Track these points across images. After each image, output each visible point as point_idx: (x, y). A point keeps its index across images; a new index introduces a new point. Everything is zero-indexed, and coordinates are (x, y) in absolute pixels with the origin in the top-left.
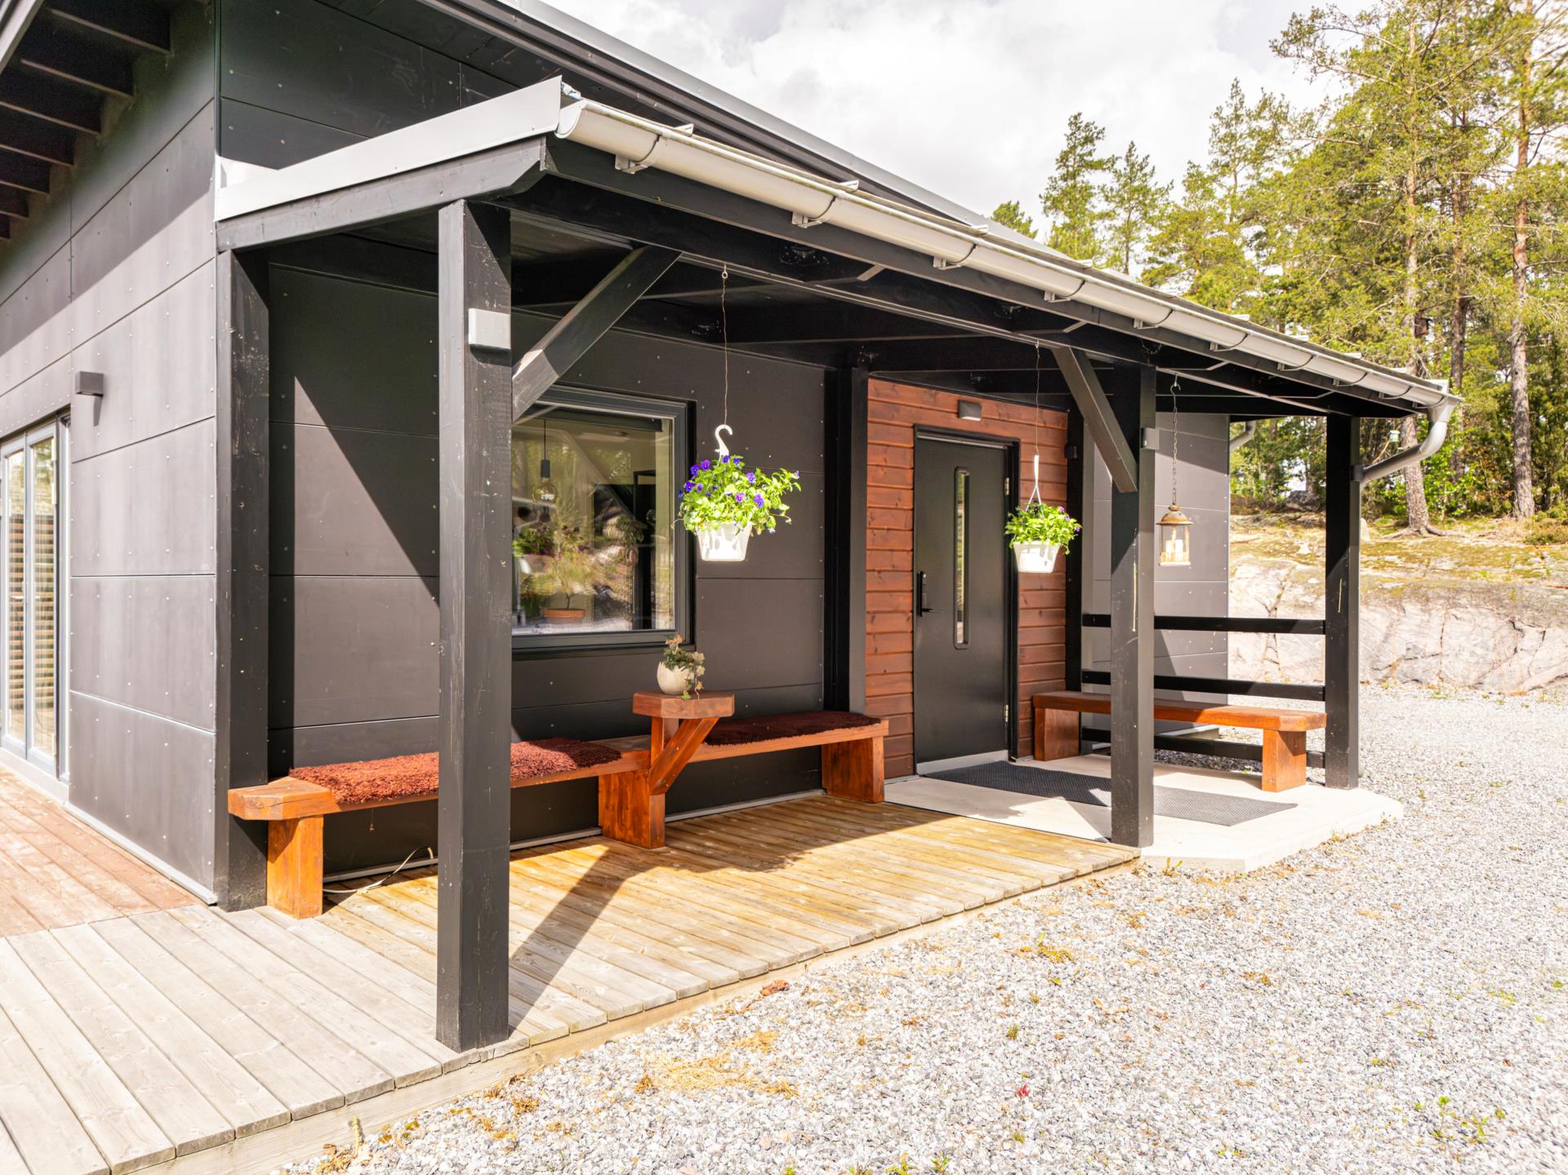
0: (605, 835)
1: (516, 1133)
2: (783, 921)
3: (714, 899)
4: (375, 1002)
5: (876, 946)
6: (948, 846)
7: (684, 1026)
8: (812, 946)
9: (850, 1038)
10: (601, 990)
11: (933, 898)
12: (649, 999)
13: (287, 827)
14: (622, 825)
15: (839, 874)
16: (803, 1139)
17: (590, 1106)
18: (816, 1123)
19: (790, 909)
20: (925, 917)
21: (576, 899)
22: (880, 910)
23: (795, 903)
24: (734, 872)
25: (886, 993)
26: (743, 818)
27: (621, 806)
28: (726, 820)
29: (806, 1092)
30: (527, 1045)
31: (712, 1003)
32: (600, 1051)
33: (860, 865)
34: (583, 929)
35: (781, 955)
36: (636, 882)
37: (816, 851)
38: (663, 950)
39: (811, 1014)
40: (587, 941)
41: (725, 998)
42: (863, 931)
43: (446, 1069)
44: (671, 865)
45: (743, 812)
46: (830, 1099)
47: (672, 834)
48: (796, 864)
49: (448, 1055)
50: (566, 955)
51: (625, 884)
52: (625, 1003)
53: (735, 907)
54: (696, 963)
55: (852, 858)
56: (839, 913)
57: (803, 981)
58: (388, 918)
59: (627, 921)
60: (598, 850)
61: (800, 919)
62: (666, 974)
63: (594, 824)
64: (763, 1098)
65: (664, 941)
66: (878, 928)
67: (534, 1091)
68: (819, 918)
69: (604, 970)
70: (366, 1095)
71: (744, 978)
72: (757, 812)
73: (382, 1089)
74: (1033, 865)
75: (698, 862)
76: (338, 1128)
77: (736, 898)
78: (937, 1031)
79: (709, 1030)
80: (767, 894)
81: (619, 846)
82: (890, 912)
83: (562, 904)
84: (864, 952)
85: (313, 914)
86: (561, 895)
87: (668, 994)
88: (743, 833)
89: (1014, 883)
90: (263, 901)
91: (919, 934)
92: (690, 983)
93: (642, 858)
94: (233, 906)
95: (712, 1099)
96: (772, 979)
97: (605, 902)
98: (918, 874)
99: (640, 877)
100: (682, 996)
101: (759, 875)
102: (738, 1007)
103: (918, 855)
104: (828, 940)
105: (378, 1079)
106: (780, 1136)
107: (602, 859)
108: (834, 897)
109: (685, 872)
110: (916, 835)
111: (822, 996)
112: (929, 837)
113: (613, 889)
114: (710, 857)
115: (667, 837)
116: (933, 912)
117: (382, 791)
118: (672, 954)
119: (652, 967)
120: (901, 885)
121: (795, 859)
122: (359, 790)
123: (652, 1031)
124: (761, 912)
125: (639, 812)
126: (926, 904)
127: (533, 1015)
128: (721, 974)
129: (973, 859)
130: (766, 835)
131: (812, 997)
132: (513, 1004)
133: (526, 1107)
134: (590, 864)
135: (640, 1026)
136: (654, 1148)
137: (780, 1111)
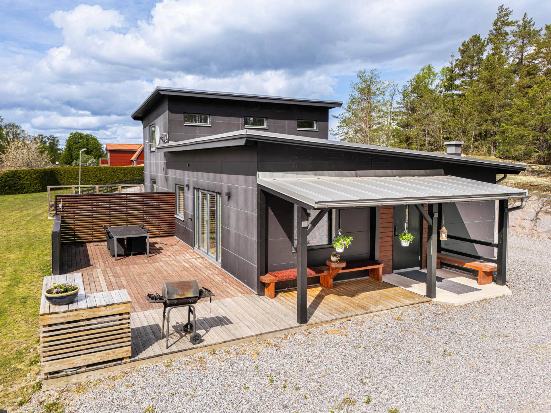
0: (321, 285)
1: (309, 336)
2: (352, 308)
3: (340, 302)
4: (287, 315)
5: (368, 315)
6: (390, 295)
7: (333, 324)
8: (356, 314)
9: (358, 329)
10: (320, 317)
11: (381, 306)
12: (327, 320)
13: (269, 284)
14: (324, 283)
15: (365, 299)
16: (347, 342)
17: (319, 334)
18: (350, 340)
19: (354, 306)
20: (378, 310)
21: (316, 300)
22: (371, 308)
23: (355, 304)
24: (345, 297)
25: (367, 323)
26: (350, 283)
27: (324, 280)
28: (346, 283)
29: (350, 336)
30: (309, 325)
31: (338, 321)
32: (320, 327)
33: (370, 298)
34: (317, 306)
35: (350, 315)
36: (327, 297)
37: (363, 293)
38: (330, 312)
39: (353, 325)
40: (318, 309)
41: (340, 321)
42: (366, 312)
43: (299, 326)
44: (333, 294)
45: (350, 281)
46: (353, 338)
47: (334, 286)
48: (358, 296)
49: (299, 325)
50: (315, 311)
51: (325, 297)
52: (323, 320)
53: (344, 304)
54: (335, 314)
55: (369, 296)
56: (362, 308)
57: (354, 319)
58: (285, 300)
59: (325, 305)
60: (320, 289)
61: (355, 308)
62: (331, 316)
63: (319, 282)
64: (343, 336)
65: (331, 310)
66: (369, 311)
67: (311, 331)
68: (359, 308)
69: (321, 314)
70: (289, 329)
71: (343, 318)
72: (353, 282)
73: (291, 328)
74: (406, 301)
75: (339, 294)
76: (286, 332)
77: (344, 303)
78: (373, 330)
79: (337, 326)
80: (351, 302)
81: (325, 288)
82: (372, 309)
83: (314, 300)
84: (366, 316)
85: (273, 298)
86: (313, 299)
87: (330, 319)
88: (349, 287)
89: (399, 304)
90: (264, 295)
91: (377, 313)
92: (334, 317)
93: (328, 292)
94: (260, 295)
95: (336, 335)
96: (348, 318)
97: (321, 301)
98: (381, 301)
99: (327, 296)
100: (333, 320)
101: (350, 298)
102: (342, 322)
103: (383, 296)
104: (359, 313)
105: (290, 327)
106: (344, 341)
107: (321, 291)
108: (363, 304)
109: (336, 296)
110: (385, 291)
111: (356, 322)
112: (388, 292)
113: (323, 298)
114: (341, 293)
115: (333, 286)
116: (380, 309)
117: (284, 278)
118: (332, 313)
119: (328, 314)
120: (376, 303)
121: (358, 295)
122: (280, 278)
123: (328, 325)
124: (348, 306)
125: (328, 282)
126: (380, 307)
127: (310, 320)
128: (339, 317)
129: (394, 298)
130: (353, 288)
131: (354, 322)
132: (308, 318)
133: (310, 333)
134: (319, 292)
135: (326, 324)
136: (327, 340)
137: (345, 338)
